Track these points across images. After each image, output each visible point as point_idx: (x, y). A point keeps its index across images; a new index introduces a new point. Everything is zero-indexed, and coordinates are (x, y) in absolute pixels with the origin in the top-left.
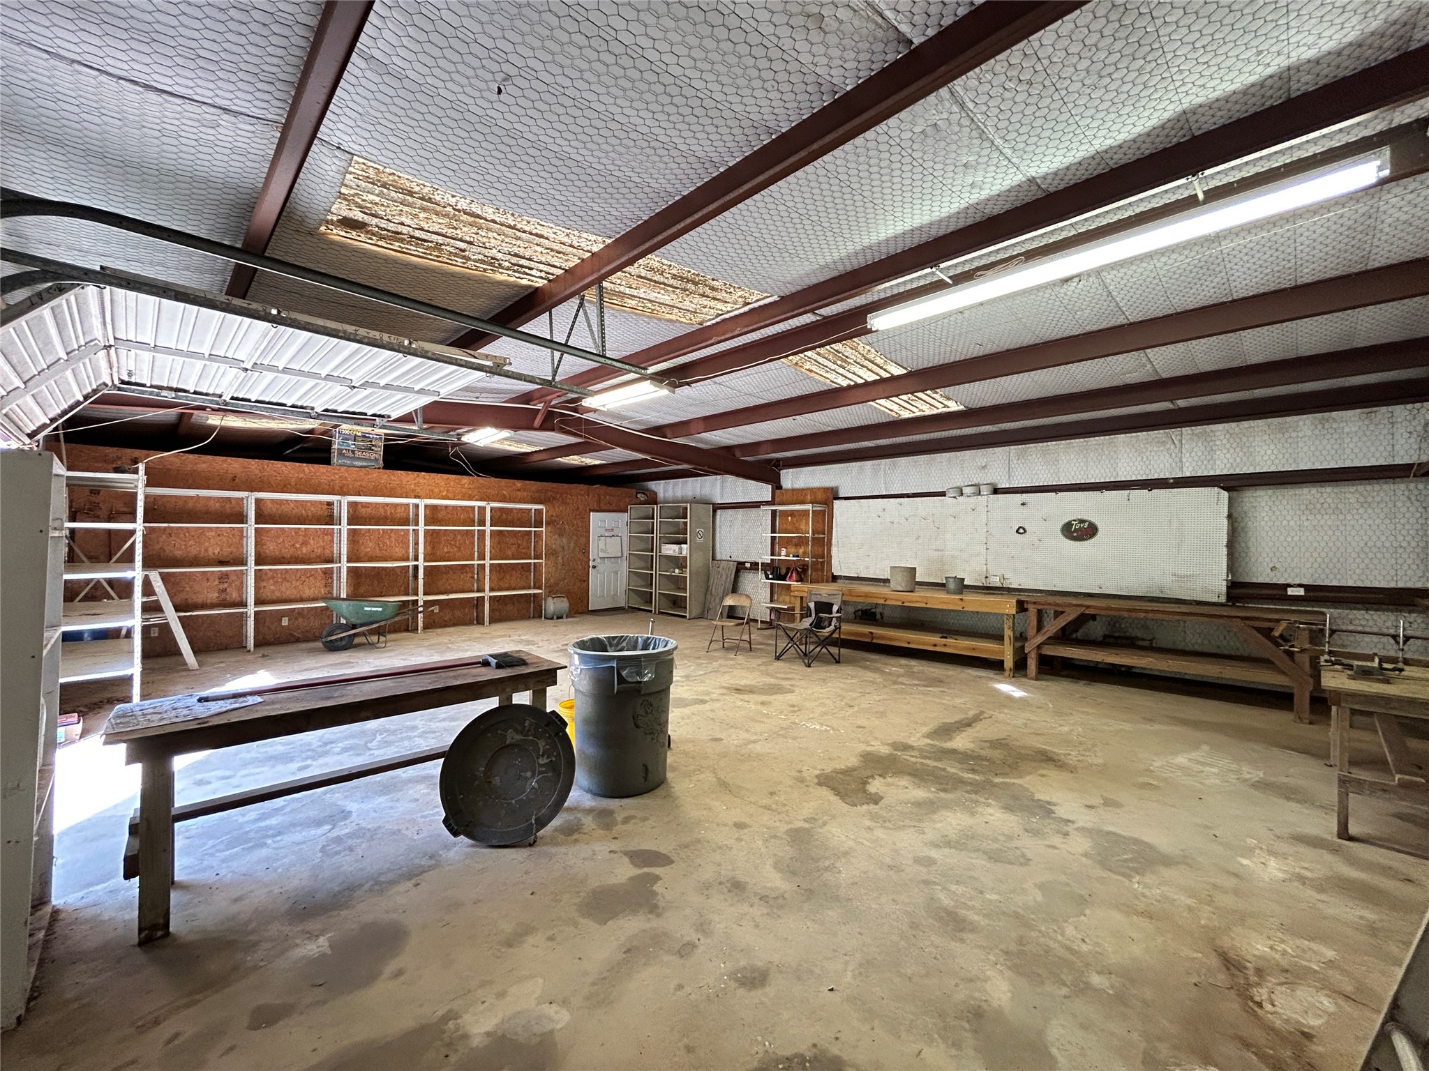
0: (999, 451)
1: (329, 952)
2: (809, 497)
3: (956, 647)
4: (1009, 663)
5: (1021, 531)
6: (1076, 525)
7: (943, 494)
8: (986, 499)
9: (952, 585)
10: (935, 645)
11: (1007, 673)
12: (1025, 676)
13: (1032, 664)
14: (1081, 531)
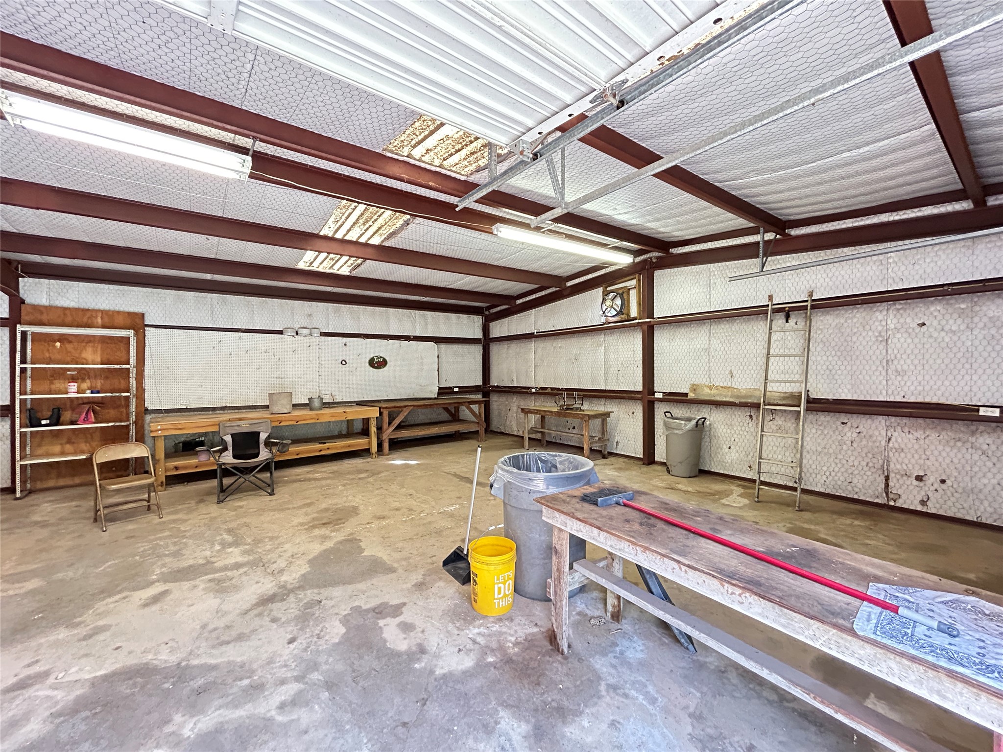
0: (321, 305)
1: (872, 695)
2: (99, 320)
3: (336, 448)
4: (374, 448)
5: (344, 362)
6: (376, 360)
7: (280, 332)
8: (317, 339)
9: (317, 404)
10: (320, 451)
11: (374, 456)
12: (383, 455)
13: (386, 445)
14: (378, 363)
